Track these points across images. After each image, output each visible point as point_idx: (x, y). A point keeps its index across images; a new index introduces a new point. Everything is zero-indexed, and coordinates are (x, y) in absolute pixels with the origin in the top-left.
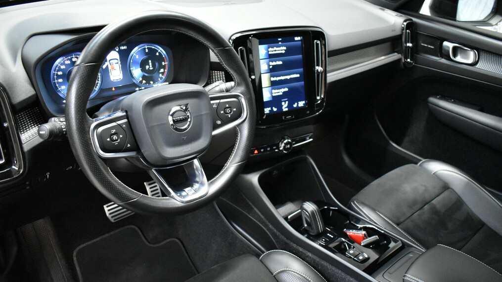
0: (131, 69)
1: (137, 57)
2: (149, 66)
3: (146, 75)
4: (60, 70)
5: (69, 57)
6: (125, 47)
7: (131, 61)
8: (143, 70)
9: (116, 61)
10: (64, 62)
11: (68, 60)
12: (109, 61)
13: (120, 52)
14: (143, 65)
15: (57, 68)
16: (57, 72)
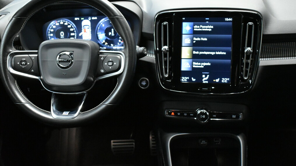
0: (98, 33)
1: (103, 25)
2: (112, 33)
3: (109, 39)
4: (52, 28)
5: (59, 21)
6: (96, 18)
7: (99, 28)
8: (107, 35)
9: (88, 27)
10: (55, 24)
11: (58, 23)
12: (83, 26)
13: (92, 21)
14: (107, 31)
15: (51, 27)
16: (51, 29)
